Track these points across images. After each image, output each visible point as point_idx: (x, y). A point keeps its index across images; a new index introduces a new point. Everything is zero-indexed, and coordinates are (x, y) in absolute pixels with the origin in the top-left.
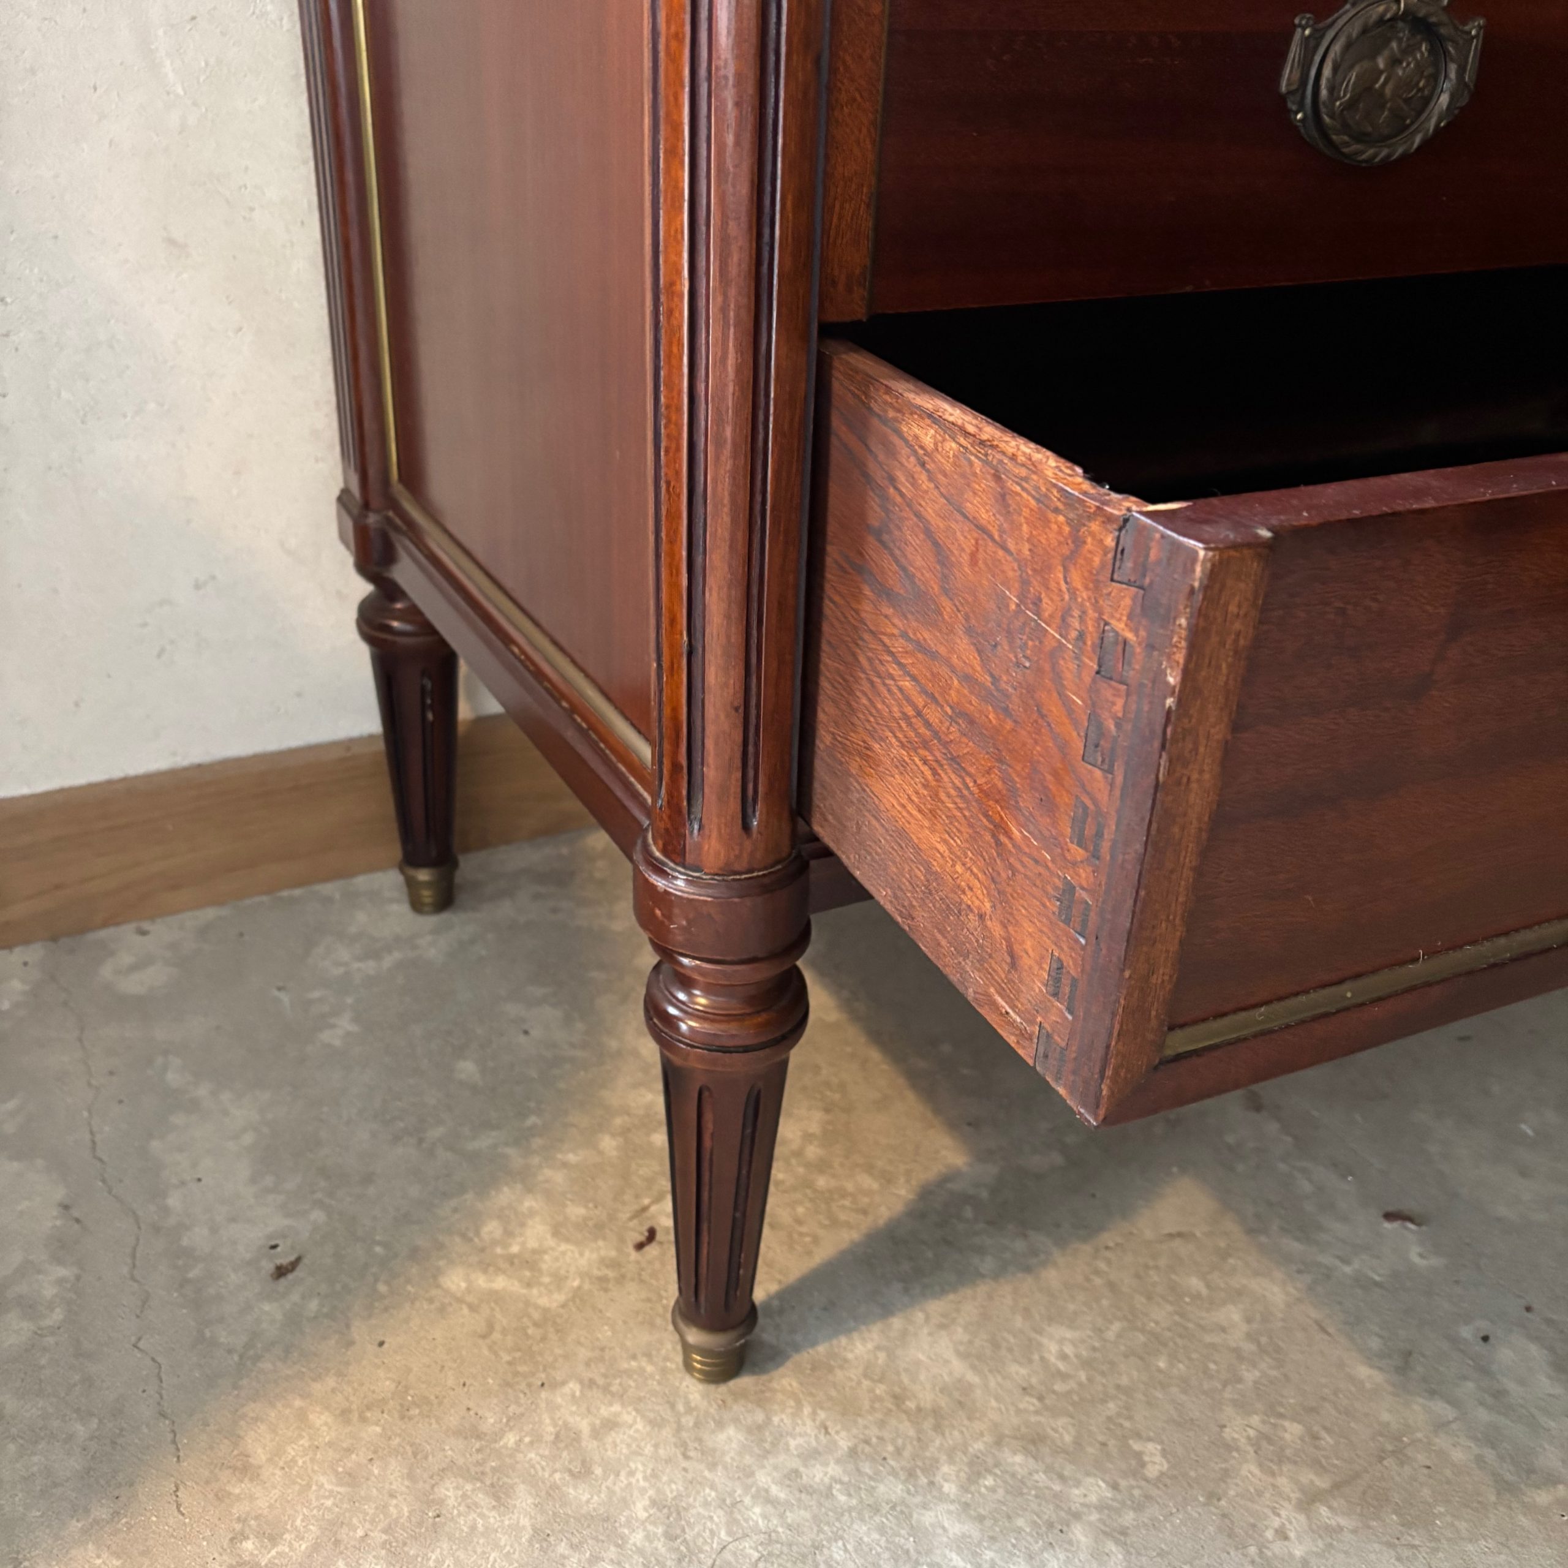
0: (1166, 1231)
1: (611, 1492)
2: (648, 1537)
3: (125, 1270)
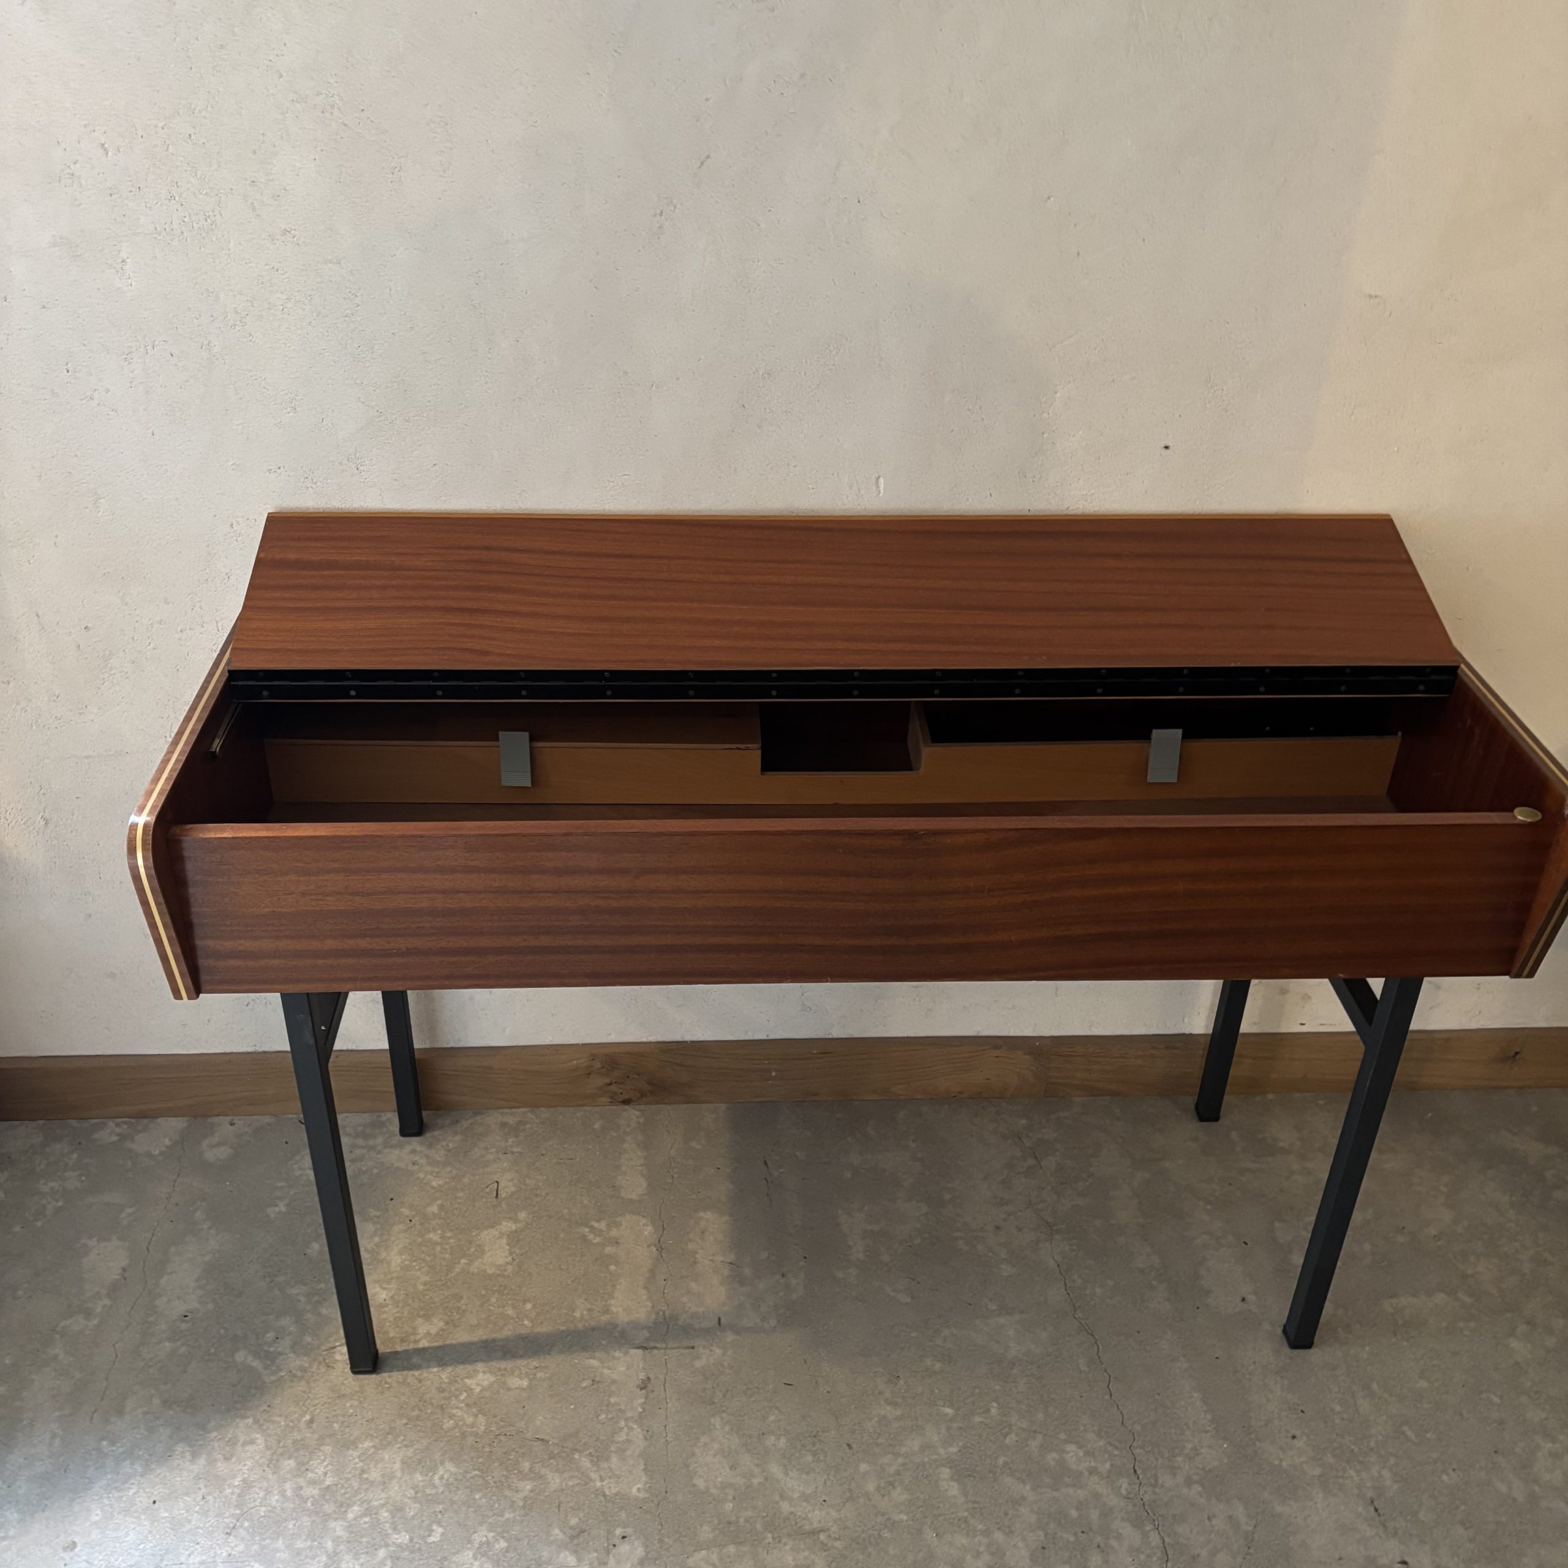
1: (233, 1470)
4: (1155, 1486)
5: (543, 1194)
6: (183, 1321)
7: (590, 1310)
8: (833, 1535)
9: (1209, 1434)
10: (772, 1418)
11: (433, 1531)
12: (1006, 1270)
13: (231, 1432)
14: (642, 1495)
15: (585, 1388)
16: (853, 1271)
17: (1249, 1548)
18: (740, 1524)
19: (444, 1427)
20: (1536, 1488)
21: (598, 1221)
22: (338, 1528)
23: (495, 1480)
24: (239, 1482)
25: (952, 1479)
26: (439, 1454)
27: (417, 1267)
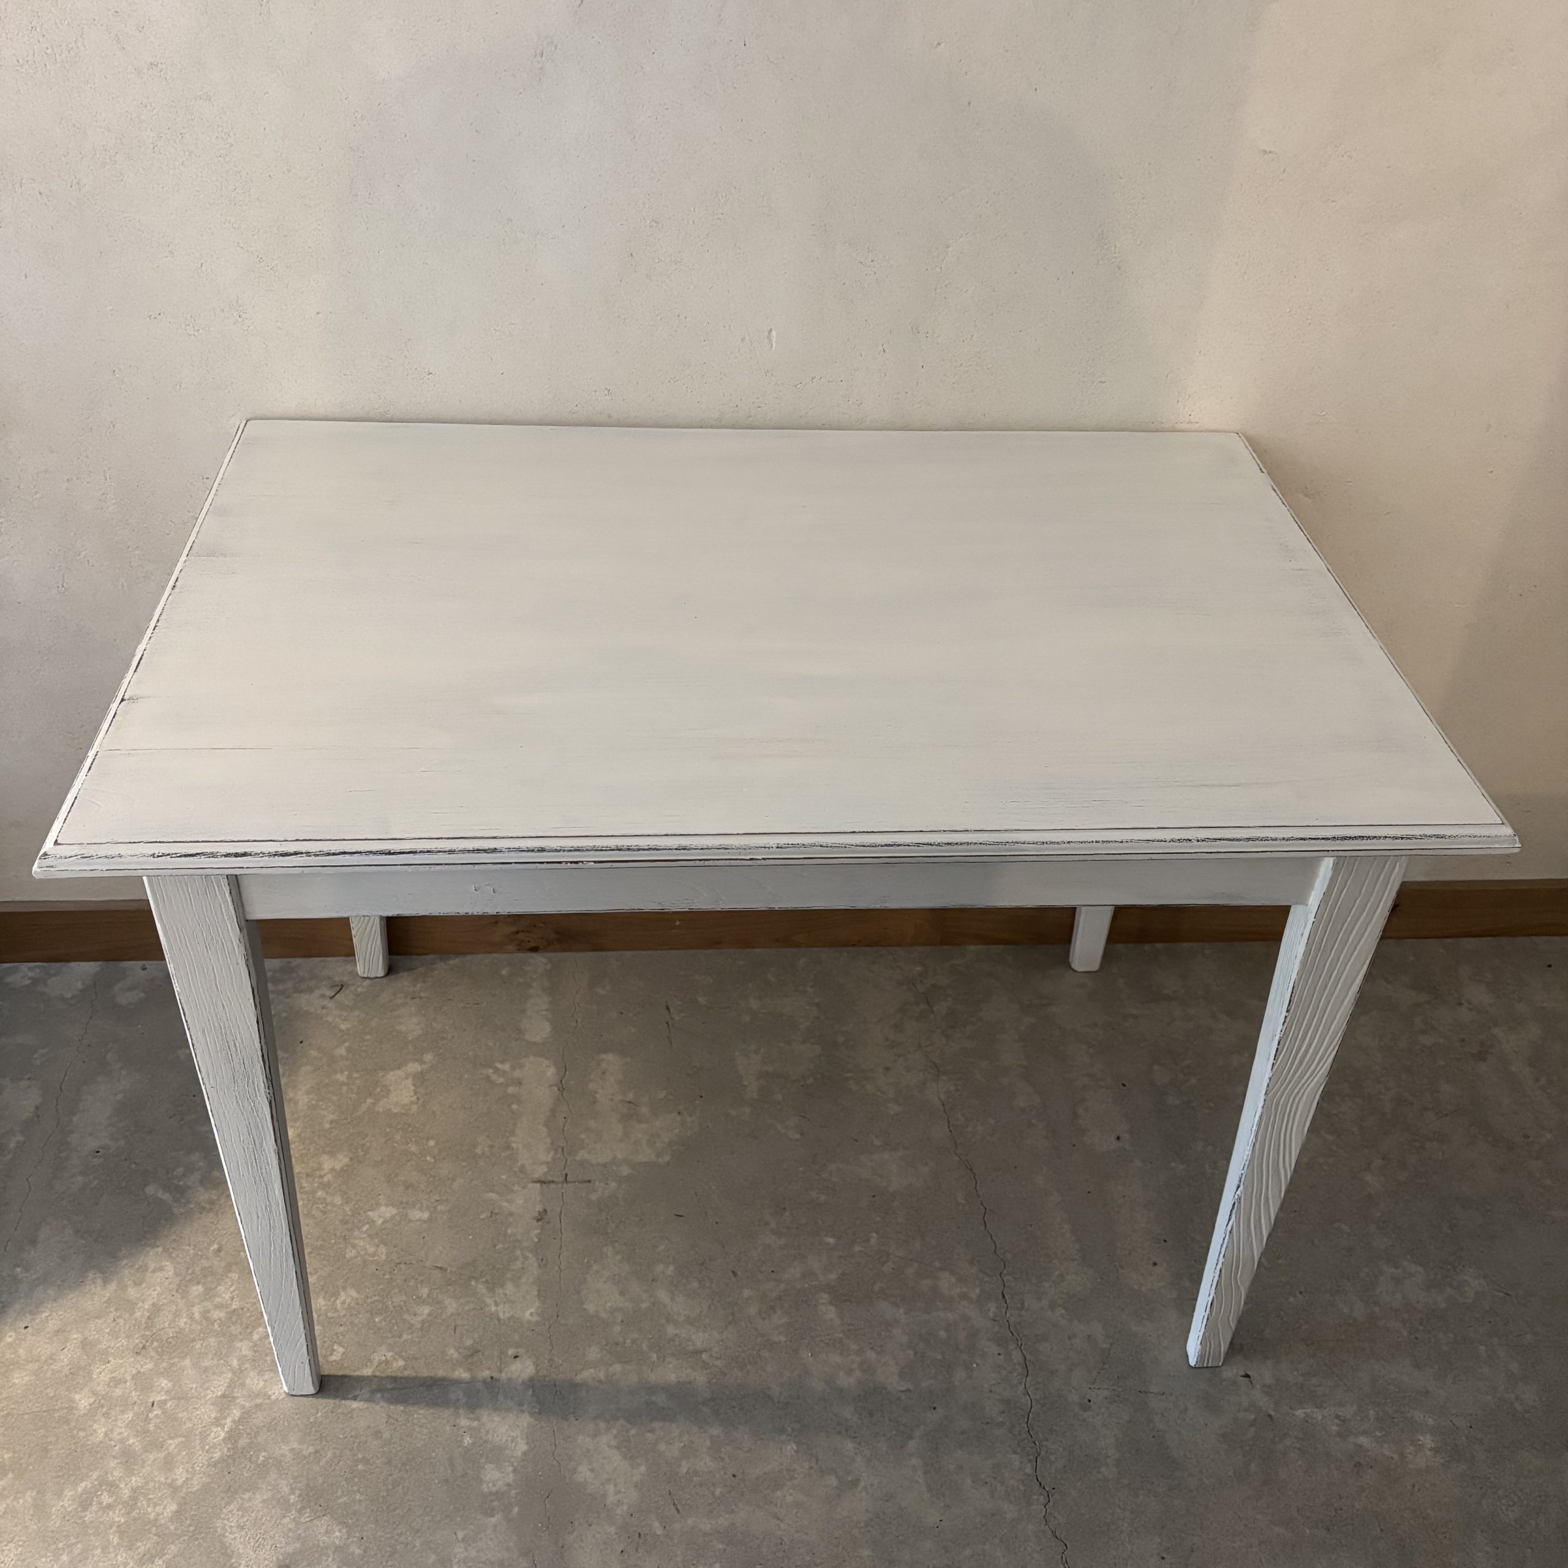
0: (436, 1265)
1: (143, 1295)
2: (142, 1316)
3: (42, 1144)
4: (1021, 1310)
5: (450, 1036)
6: (96, 1157)
7: (491, 1147)
8: (714, 1355)
9: (1076, 1262)
10: (662, 1247)
11: (333, 1350)
12: (894, 1108)
13: (141, 1259)
14: (535, 1318)
15: (484, 1219)
16: (747, 1110)
17: (1104, 1364)
18: (627, 1345)
19: (347, 1256)
20: (1377, 1309)
21: (502, 1062)
22: (244, 1348)
23: (394, 1304)
24: (149, 1305)
25: (831, 1303)
26: (342, 1281)
27: (323, 1107)
